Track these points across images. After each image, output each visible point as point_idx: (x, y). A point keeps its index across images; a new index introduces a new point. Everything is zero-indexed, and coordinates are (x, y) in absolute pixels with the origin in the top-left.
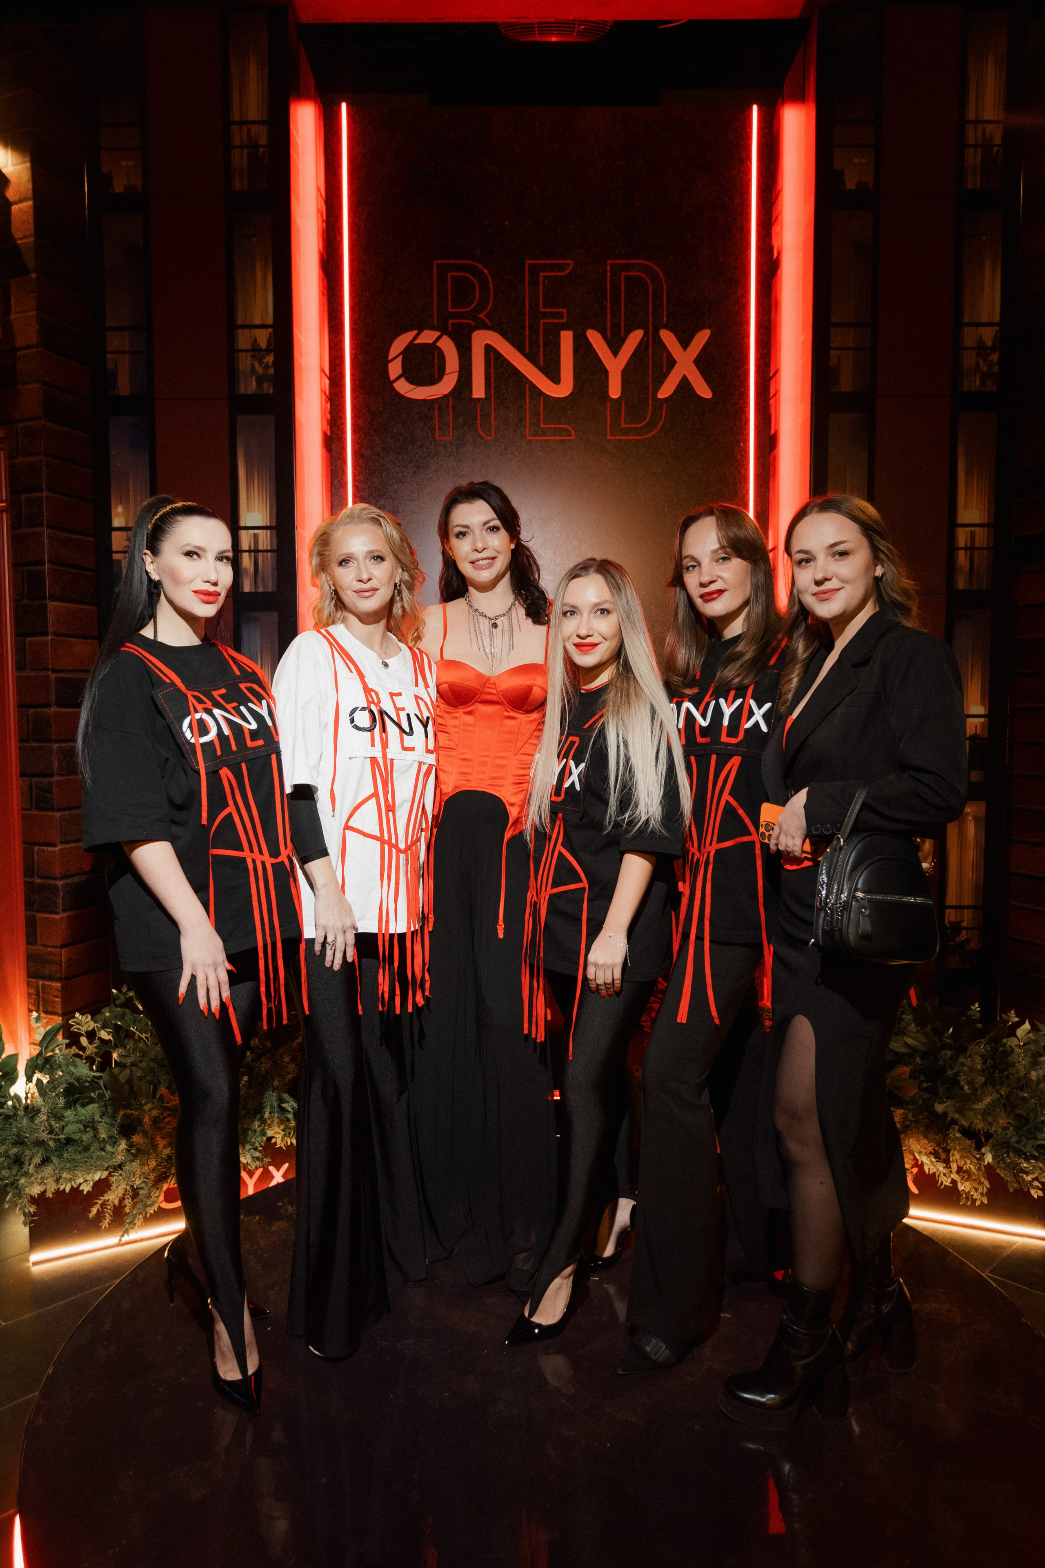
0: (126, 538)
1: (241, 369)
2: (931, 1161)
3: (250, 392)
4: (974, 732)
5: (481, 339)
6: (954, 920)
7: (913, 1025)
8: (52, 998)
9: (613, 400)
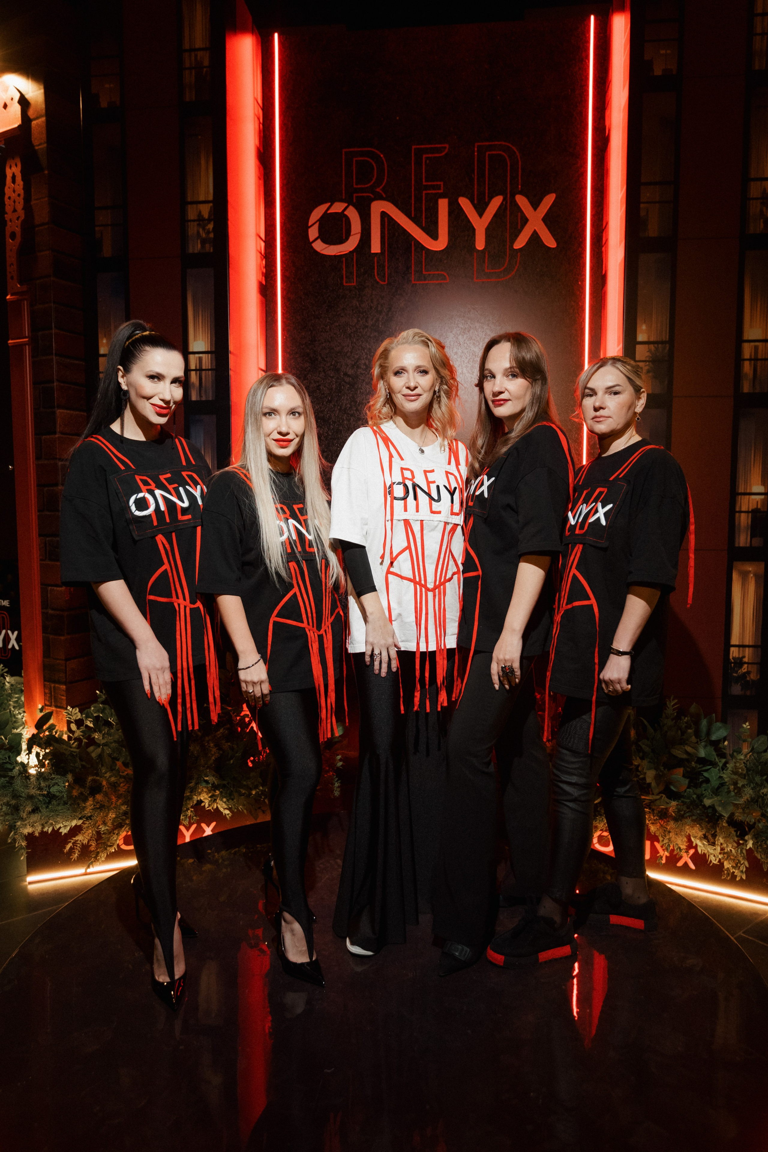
1: (190, 234)
2: (704, 844)
3: (196, 251)
4: (756, 507)
5: (378, 207)
6: (737, 656)
7: (694, 737)
8: (60, 696)
9: (479, 251)
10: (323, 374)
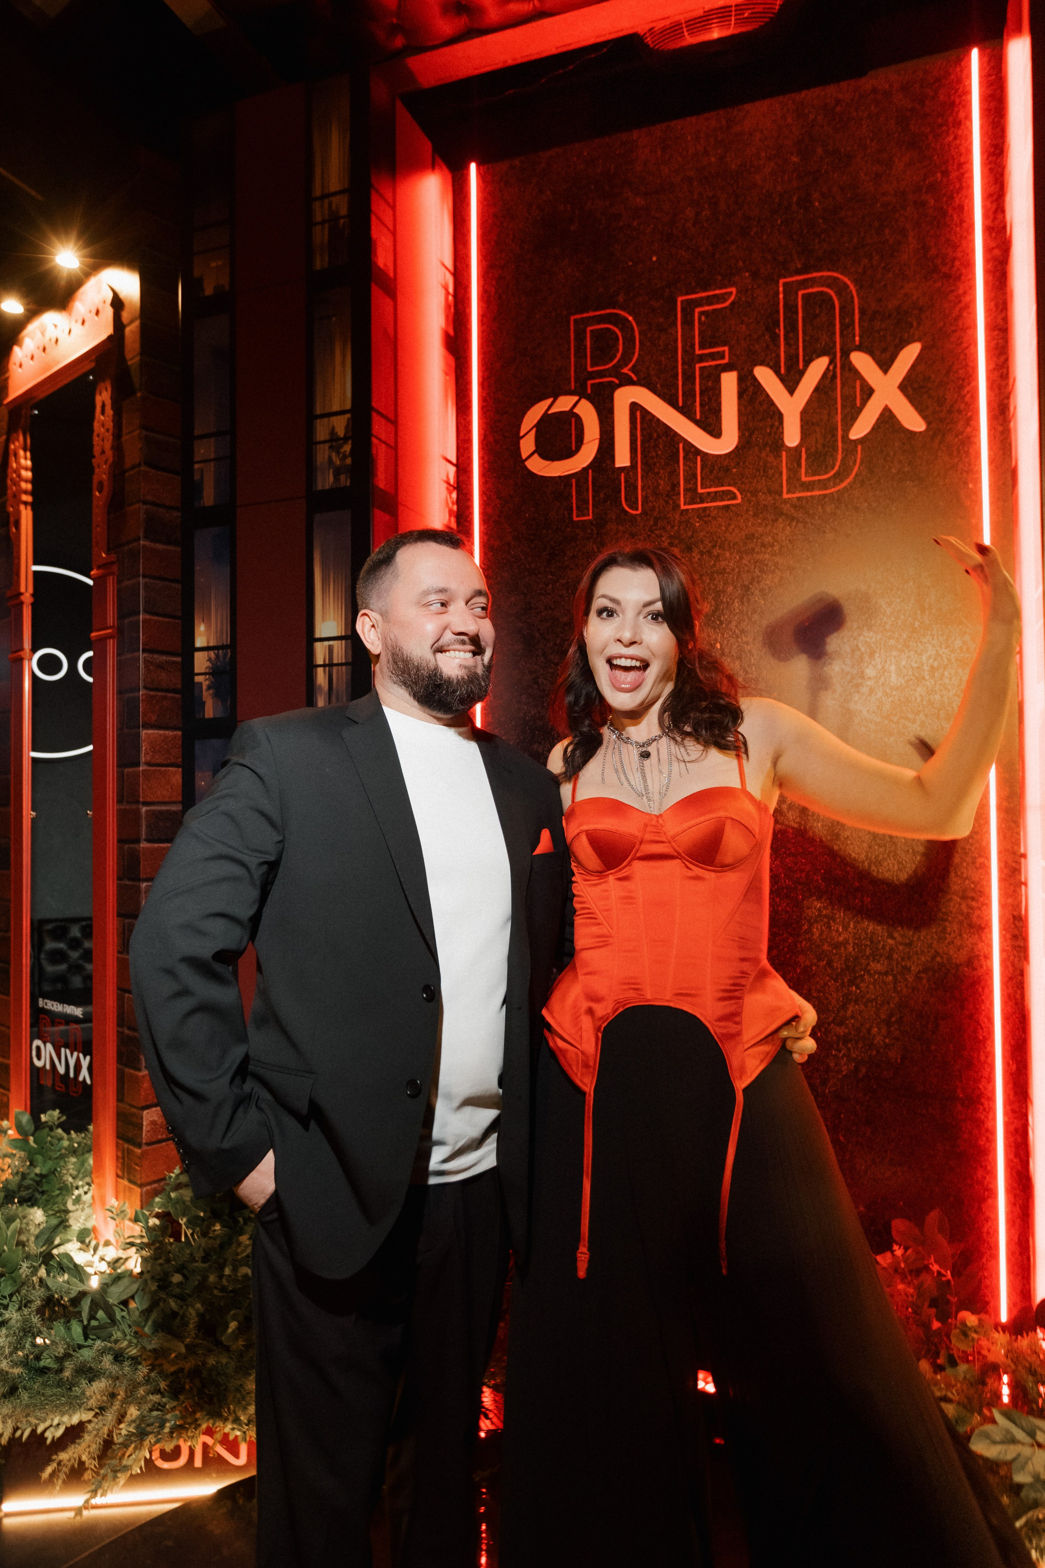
0: (207, 658)
1: (318, 463)
3: (327, 487)
5: (625, 397)
8: (134, 1166)
9: (790, 449)
10: (542, 659)
